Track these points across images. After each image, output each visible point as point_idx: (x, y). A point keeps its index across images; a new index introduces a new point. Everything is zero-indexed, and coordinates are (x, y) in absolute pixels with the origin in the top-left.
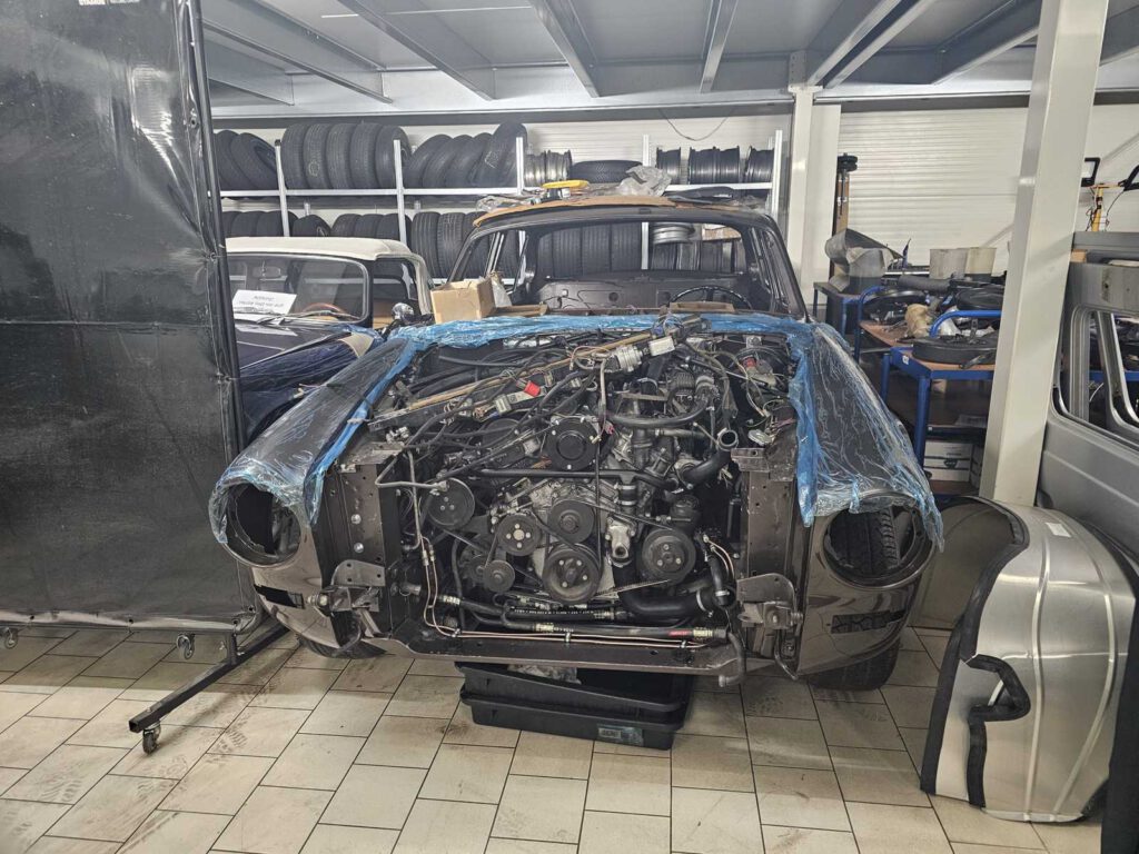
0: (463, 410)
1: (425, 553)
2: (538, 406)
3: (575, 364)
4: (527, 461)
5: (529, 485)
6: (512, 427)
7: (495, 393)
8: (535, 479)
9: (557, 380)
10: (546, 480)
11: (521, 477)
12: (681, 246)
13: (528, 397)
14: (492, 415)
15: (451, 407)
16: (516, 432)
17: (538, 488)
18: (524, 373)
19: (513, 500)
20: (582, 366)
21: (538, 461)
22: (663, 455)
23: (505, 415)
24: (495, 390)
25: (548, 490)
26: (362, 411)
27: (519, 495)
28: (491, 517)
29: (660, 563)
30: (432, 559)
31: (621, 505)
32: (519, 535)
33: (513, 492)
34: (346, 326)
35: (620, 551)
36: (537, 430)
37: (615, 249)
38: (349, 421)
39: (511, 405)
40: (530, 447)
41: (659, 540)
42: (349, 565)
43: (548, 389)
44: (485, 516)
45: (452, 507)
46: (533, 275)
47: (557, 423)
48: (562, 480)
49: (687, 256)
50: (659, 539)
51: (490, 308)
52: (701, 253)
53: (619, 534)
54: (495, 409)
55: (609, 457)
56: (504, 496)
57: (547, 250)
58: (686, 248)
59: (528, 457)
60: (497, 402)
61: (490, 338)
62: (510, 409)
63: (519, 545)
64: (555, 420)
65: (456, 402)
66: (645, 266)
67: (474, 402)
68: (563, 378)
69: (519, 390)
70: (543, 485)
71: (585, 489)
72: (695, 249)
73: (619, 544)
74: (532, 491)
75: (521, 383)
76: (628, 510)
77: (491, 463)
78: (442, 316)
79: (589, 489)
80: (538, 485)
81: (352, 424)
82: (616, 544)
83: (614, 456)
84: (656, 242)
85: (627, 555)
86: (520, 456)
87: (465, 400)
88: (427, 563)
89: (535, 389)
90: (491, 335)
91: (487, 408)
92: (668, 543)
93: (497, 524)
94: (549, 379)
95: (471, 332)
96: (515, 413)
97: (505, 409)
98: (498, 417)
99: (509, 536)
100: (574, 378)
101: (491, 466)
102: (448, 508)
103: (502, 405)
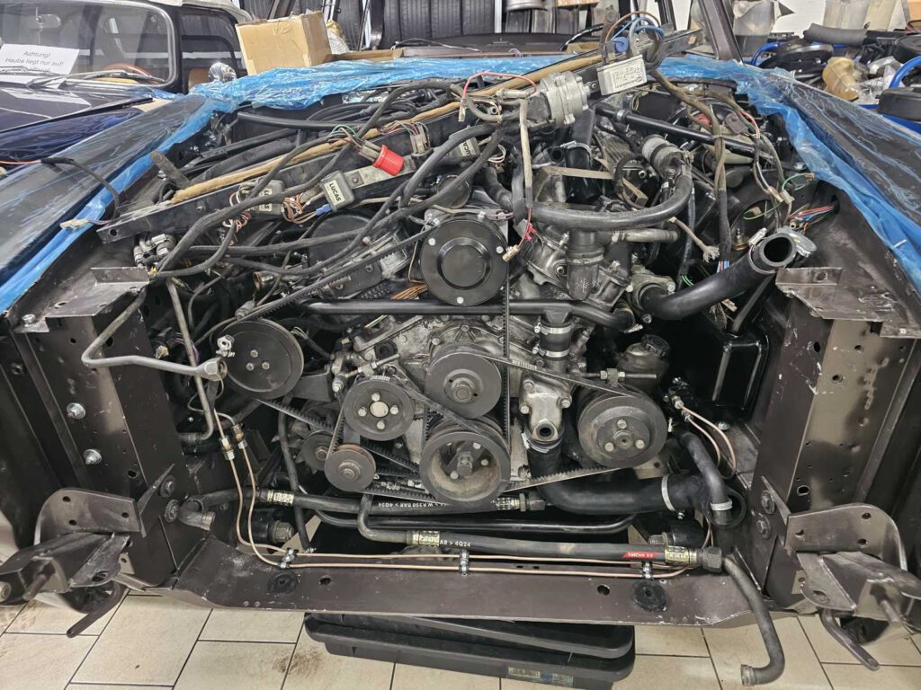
0: (266, 202)
1: (225, 442)
2: (401, 194)
3: (468, 110)
4: (386, 288)
5: (392, 325)
6: (359, 231)
7: (322, 168)
8: (402, 316)
9: (433, 145)
10: (418, 318)
11: (376, 315)
12: (536, 12)
13: (382, 176)
14: (319, 211)
15: (243, 196)
16: (366, 240)
17: (406, 329)
18: (373, 132)
19: (368, 348)
20: (480, 114)
21: (404, 286)
22: (613, 274)
23: (344, 210)
24: (322, 164)
25: (423, 331)
26: (97, 206)
27: (377, 340)
28: (332, 376)
29: (609, 447)
30: (242, 446)
31: (545, 357)
32: (379, 409)
33: (367, 336)
34: (148, 91)
35: (545, 431)
36: (402, 236)
37: (467, 15)
38: (64, 225)
39: (354, 191)
40: (391, 265)
41: (609, 413)
42: (66, 499)
43: (418, 162)
44: (321, 376)
45: (266, 366)
46: (379, 37)
47: (437, 222)
48: (446, 318)
49: (542, 23)
50: (608, 411)
51: (324, 55)
52: (557, 20)
53: (545, 404)
54: (324, 200)
55: (524, 277)
56: (352, 343)
57: (393, 17)
58: (541, 15)
59: (387, 281)
60: (327, 185)
61: (325, 93)
62: (351, 198)
63: (381, 425)
64: (433, 218)
65: (251, 187)
66: (498, 29)
67: (286, 186)
68: (443, 140)
69: (366, 163)
70: (415, 325)
71: (484, 331)
72: (550, 16)
73: (544, 421)
74: (398, 334)
75: (368, 150)
76: (557, 366)
77: (326, 294)
78: (256, 65)
79: (490, 330)
80: (406, 324)
81: (69, 230)
82: (537, 421)
83: (531, 276)
84: (509, 8)
85: (555, 436)
86: (375, 281)
87: (266, 184)
88: (231, 456)
89: (395, 161)
90: (325, 89)
91: (309, 197)
92: (623, 418)
93: (343, 391)
94: (419, 141)
95: (297, 84)
96: (362, 207)
97: (343, 200)
98: (331, 214)
99: (362, 413)
100: (463, 140)
101: (327, 298)
102: (258, 368)
103: (336, 191)
